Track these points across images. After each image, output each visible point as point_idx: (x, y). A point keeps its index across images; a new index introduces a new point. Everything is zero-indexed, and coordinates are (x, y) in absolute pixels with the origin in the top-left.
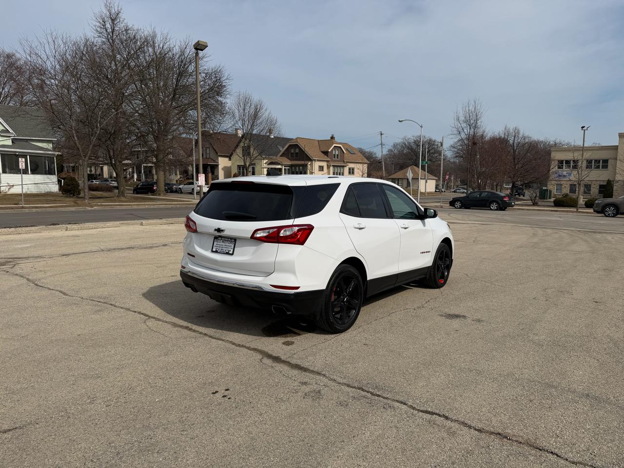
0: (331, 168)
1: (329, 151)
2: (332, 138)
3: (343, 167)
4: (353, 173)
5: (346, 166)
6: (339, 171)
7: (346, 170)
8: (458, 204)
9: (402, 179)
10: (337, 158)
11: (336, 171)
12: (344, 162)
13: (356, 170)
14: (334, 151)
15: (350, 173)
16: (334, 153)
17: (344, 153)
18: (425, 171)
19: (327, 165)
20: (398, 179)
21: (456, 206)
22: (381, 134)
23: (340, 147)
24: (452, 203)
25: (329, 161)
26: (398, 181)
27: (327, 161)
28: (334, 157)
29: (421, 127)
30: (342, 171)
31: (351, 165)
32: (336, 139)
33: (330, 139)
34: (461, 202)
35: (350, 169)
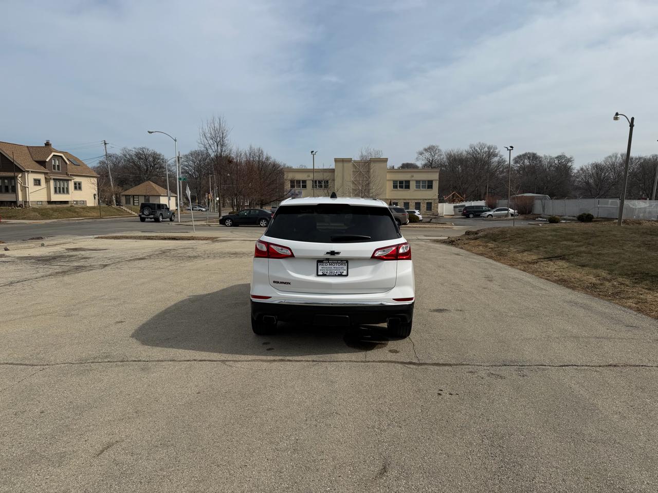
0: (52, 183)
1: (47, 160)
2: (47, 144)
3: (68, 180)
4: (80, 188)
5: (71, 180)
6: (62, 186)
7: (71, 185)
8: (229, 222)
9: (138, 196)
10: (58, 169)
11: (58, 186)
12: (68, 175)
13: (83, 186)
14: (53, 161)
15: (76, 188)
16: (53, 163)
17: (66, 163)
18: (167, 189)
19: (46, 178)
20: (134, 196)
21: (227, 224)
22: (105, 144)
23: (54, 155)
24: (223, 222)
25: (47, 173)
26: (134, 198)
27: (45, 173)
28: (54, 169)
29: (175, 140)
30: (66, 186)
31: (77, 179)
32: (53, 146)
33: (44, 145)
34: (232, 220)
35: (75, 184)
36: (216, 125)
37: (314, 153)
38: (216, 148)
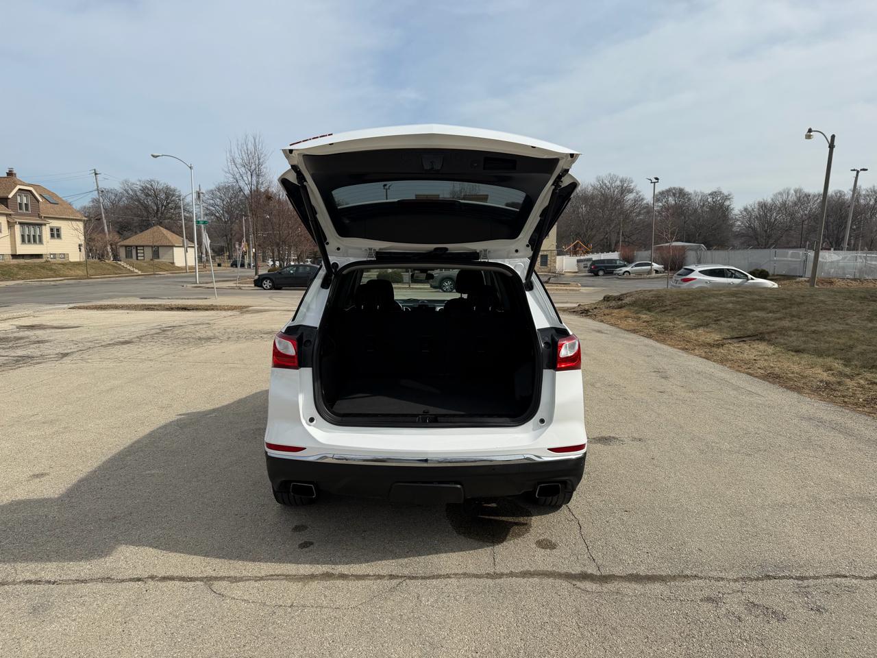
0: (17, 228)
1: (10, 196)
2: (10, 174)
3: (40, 225)
4: (59, 236)
5: (45, 225)
6: (32, 233)
7: (46, 231)
8: (267, 284)
9: (143, 246)
10: (27, 209)
11: (27, 233)
12: (40, 217)
13: (63, 232)
14: (19, 198)
15: (52, 236)
16: (19, 201)
17: (38, 201)
18: (183, 237)
19: (8, 221)
20: (137, 247)
21: (264, 286)
22: (96, 174)
23: (20, 189)
24: (259, 283)
25: (10, 215)
26: (137, 250)
27: (7, 215)
28: (21, 209)
29: (190, 168)
30: (38, 233)
31: (55, 223)
32: (18, 176)
33: (6, 175)
34: (272, 281)
35: (52, 230)
36: (249, 147)
37: (387, 187)
38: (250, 180)
